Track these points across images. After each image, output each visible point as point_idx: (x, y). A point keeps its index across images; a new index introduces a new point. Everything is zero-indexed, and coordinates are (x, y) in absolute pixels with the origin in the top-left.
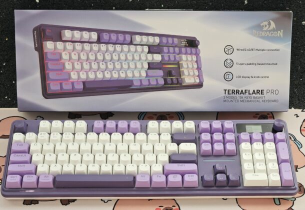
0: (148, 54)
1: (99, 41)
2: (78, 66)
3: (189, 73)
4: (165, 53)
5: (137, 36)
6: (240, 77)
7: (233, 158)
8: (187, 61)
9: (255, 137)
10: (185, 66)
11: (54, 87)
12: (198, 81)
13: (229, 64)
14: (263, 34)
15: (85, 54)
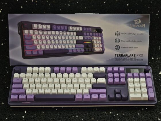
0: (76, 36)
1: (51, 30)
2: (40, 42)
3: (97, 46)
4: (85, 36)
5: (71, 27)
6: (123, 48)
7: (125, 86)
8: (96, 40)
9: (135, 75)
10: (95, 42)
11: (28, 53)
12: (102, 50)
13: (117, 41)
14: (135, 26)
15: (44, 36)
